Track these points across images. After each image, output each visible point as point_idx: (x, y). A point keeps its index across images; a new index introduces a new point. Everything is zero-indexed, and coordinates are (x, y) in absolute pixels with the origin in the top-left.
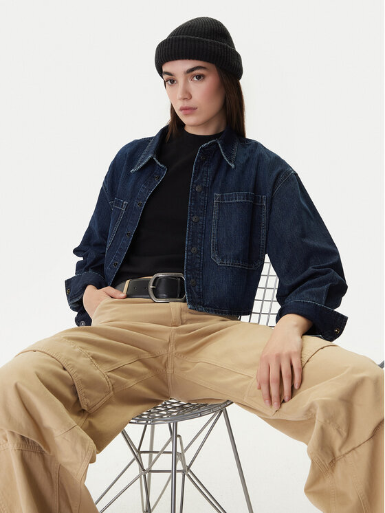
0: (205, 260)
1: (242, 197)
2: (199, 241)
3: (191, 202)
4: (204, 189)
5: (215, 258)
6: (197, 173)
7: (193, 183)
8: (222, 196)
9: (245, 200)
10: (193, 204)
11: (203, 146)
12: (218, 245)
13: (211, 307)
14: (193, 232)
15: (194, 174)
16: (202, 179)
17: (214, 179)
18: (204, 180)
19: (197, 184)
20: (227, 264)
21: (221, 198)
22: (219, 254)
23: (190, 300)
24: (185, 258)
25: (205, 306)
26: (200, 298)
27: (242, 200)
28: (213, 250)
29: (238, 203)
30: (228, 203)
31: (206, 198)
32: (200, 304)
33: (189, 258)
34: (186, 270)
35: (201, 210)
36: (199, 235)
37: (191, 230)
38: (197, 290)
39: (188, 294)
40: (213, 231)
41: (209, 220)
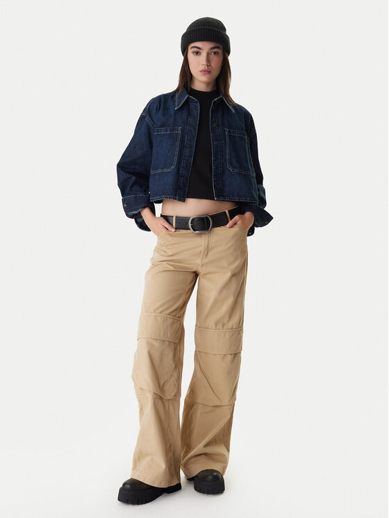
0: (224, 168)
1: (241, 134)
2: (219, 157)
3: (212, 133)
4: (218, 125)
5: (229, 167)
7: (211, 122)
11: (215, 100)
12: (230, 159)
13: (227, 197)
14: (215, 152)
17: (222, 120)
19: (213, 123)
20: (236, 171)
21: (229, 132)
22: (231, 165)
23: (216, 194)
24: (213, 168)
25: (224, 196)
26: (221, 192)
27: (241, 136)
28: (228, 163)
29: (239, 137)
30: (234, 136)
31: (220, 130)
32: (221, 195)
33: (215, 168)
34: (214, 175)
35: (218, 137)
36: (219, 153)
37: (214, 150)
38: (220, 187)
39: (215, 191)
40: (228, 151)
41: (224, 144)
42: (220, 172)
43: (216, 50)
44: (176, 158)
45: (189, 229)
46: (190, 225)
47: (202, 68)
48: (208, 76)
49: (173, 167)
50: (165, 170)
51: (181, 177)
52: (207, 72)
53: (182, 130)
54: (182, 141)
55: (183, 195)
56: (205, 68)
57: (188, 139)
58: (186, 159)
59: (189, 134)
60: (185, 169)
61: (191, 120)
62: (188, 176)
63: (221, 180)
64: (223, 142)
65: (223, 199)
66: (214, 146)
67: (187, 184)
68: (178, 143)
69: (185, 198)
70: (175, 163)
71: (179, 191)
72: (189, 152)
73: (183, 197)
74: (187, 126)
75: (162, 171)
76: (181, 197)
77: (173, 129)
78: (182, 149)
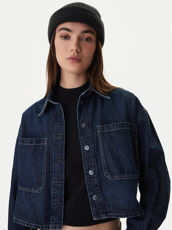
0: (100, 178)
1: (118, 127)
2: (93, 164)
4: (88, 124)
5: (107, 175)
6: (80, 115)
7: (79, 122)
8: (103, 127)
9: (121, 128)
10: (82, 138)
11: (82, 94)
12: (107, 164)
13: (112, 213)
14: (87, 159)
15: (79, 116)
16: (84, 117)
17: (94, 115)
18: (86, 118)
21: (102, 129)
23: (95, 212)
24: (86, 180)
25: (108, 213)
26: (103, 208)
27: (119, 129)
28: (105, 169)
29: (116, 131)
30: (109, 132)
31: (91, 130)
32: (103, 213)
33: (88, 180)
34: (88, 189)
35: (89, 140)
36: (92, 159)
37: (85, 158)
38: (99, 202)
39: (92, 208)
40: (102, 154)
41: (97, 146)
42: (96, 183)
43: (88, 35)
44: (44, 176)
47: (70, 54)
48: (77, 65)
49: (41, 188)
51: (54, 198)
52: (76, 59)
53: (48, 141)
54: (49, 156)
55: (59, 220)
56: (74, 55)
57: (56, 151)
58: (56, 176)
59: (56, 144)
60: (57, 188)
61: (58, 126)
62: (62, 196)
63: (100, 193)
64: (95, 144)
65: (106, 217)
66: (84, 152)
67: (62, 205)
68: (45, 158)
69: (61, 224)
70: (44, 184)
71: (52, 217)
72: (58, 166)
73: (59, 224)
74: (54, 135)
75: (30, 190)
76: (56, 224)
77: (39, 140)
78: (51, 165)
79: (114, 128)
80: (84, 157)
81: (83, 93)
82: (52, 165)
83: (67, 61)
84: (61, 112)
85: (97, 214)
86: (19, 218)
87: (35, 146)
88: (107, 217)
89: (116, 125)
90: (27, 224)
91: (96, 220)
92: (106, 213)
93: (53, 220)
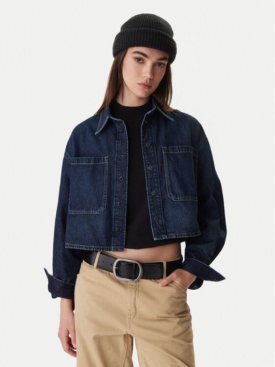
0: (163, 198)
1: (184, 150)
2: (156, 185)
3: (145, 156)
4: (152, 144)
5: (170, 196)
6: (144, 134)
7: (143, 141)
9: (187, 152)
10: (146, 157)
11: (149, 113)
12: (171, 186)
13: (173, 233)
14: (150, 179)
15: (143, 136)
16: (148, 137)
17: (158, 136)
18: (150, 138)
19: (146, 141)
20: (180, 199)
21: (168, 150)
22: (173, 192)
23: (156, 233)
24: (148, 200)
25: (169, 233)
26: (163, 229)
27: (184, 152)
28: (169, 190)
29: (182, 154)
30: (174, 154)
31: (155, 151)
32: (163, 233)
33: (151, 200)
34: (150, 209)
35: (154, 160)
36: (156, 180)
37: (149, 178)
38: (161, 223)
39: (153, 229)
40: (166, 176)
41: (161, 167)
42: (159, 204)
44: (105, 197)
45: (112, 272)
46: (114, 268)
49: (102, 208)
50: (91, 212)
51: (115, 219)
53: (109, 160)
54: (110, 175)
55: (121, 242)
56: (146, 81)
57: (118, 170)
58: (118, 196)
59: (119, 163)
60: (119, 208)
61: (119, 145)
62: (124, 217)
63: (161, 214)
64: (160, 165)
65: (167, 238)
66: (148, 172)
67: (124, 227)
68: (106, 177)
69: (123, 246)
70: (105, 204)
71: (114, 239)
72: (121, 186)
73: (120, 245)
74: (115, 153)
75: (88, 212)
76: (117, 245)
77: (98, 159)
78: (112, 184)
79: (180, 151)
80: (147, 177)
81: (150, 111)
82: (114, 185)
83: (138, 85)
84: (123, 129)
85: (158, 235)
86: (74, 243)
87: (94, 165)
88: (168, 236)
89: (182, 148)
90: (85, 248)
91: (156, 241)
92: (167, 234)
93: (114, 242)
